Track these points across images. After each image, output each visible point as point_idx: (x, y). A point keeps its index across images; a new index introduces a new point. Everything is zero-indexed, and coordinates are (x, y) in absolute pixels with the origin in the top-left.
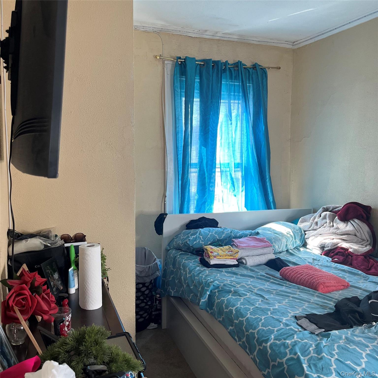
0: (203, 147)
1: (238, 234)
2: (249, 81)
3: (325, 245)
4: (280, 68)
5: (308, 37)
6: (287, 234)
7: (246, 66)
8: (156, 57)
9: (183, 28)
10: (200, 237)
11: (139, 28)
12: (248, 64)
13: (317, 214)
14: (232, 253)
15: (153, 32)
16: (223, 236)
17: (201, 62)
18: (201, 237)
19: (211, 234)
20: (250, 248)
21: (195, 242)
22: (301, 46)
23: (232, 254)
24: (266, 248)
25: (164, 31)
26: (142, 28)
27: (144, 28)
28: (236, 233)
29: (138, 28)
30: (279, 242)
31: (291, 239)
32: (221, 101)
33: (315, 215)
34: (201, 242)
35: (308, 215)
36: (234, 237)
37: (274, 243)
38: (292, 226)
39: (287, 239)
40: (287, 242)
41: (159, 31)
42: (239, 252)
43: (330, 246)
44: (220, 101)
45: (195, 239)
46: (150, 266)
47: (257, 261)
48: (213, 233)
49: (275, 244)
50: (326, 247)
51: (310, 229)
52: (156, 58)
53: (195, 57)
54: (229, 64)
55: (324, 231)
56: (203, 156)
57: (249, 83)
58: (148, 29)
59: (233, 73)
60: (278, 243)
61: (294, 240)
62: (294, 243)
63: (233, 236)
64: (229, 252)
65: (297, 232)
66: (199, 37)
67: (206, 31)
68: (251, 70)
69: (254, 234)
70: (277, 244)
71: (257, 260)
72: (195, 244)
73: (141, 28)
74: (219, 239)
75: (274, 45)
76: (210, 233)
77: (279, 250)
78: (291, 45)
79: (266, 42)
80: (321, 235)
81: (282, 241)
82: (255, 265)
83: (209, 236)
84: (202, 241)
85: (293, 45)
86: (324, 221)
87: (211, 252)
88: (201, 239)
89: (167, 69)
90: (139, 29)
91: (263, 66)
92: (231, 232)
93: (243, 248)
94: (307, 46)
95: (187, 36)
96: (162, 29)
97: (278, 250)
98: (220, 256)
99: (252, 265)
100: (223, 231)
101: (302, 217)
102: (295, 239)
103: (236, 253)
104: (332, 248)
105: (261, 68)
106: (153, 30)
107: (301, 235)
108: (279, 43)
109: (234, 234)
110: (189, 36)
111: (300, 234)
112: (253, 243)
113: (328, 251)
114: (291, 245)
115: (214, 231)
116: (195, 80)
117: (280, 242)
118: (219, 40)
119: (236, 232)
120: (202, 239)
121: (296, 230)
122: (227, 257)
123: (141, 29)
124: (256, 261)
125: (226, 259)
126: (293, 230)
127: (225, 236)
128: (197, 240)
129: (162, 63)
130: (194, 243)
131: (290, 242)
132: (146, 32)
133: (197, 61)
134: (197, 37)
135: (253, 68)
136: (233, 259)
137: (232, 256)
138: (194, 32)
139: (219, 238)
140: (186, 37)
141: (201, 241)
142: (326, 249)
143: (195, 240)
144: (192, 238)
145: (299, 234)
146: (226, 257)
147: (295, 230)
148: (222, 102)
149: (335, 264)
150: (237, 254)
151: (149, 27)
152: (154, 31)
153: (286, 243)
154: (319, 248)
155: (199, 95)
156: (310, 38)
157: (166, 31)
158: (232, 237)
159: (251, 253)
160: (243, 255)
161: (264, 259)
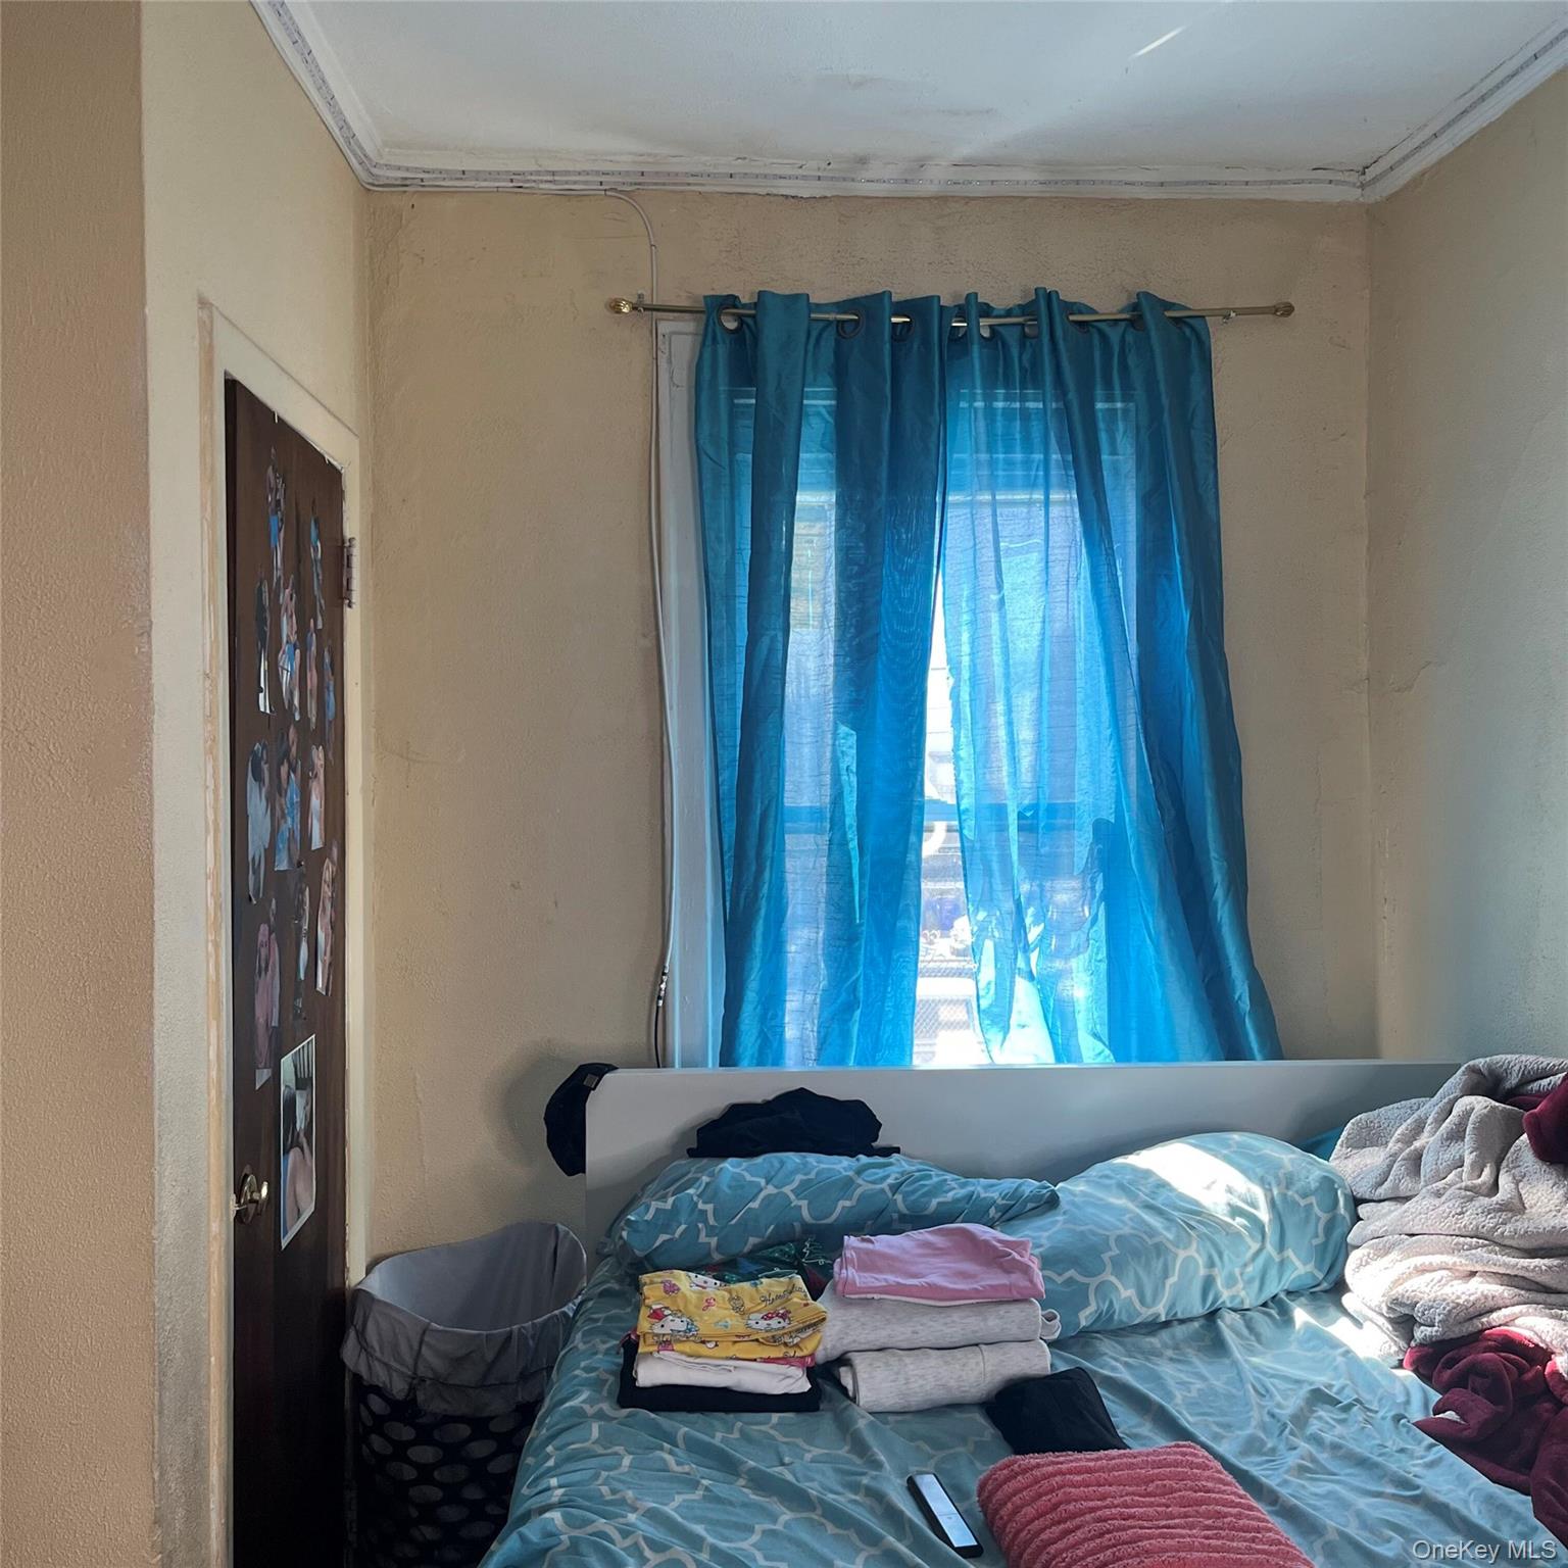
0: (843, 729)
1: (934, 1202)
2: (1108, 384)
3: (1413, 1309)
4: (1288, 310)
5: (1420, 129)
6: (1235, 1211)
7: (1093, 311)
8: (615, 307)
9: (745, 158)
10: (701, 1206)
11: (535, 181)
12: (1105, 300)
13: (1431, 1107)
14: (783, 1324)
15: (603, 193)
16: (839, 1209)
17: (845, 313)
18: (709, 1207)
19: (775, 1191)
20: (904, 1299)
21: (664, 1237)
22: (1401, 182)
23: (779, 1329)
24: (1002, 1309)
25: (656, 184)
26: (547, 181)
27: (556, 178)
28: (924, 1195)
29: (528, 181)
30: (1148, 1266)
31: (1255, 1246)
32: (950, 498)
33: (1421, 1112)
34: (703, 1238)
35: (1395, 1105)
36: (905, 1215)
37: (1109, 1268)
38: (1280, 1166)
39: (1215, 1245)
40: (1211, 1264)
41: (631, 184)
42: (827, 1323)
43: (1438, 1319)
44: (938, 499)
45: (666, 1220)
46: (511, 1332)
47: (921, 1386)
48: (787, 1190)
49: (1113, 1279)
50: (1422, 1325)
51: (1381, 1191)
52: (619, 312)
53: (807, 292)
54: (994, 309)
55: (1427, 1219)
56: (844, 772)
57: (1110, 398)
58: (575, 183)
59: (1015, 352)
60: (1142, 1273)
61: (1270, 1248)
62: (1273, 1272)
63: (899, 1212)
64: (767, 1317)
65: (1302, 1203)
66: (837, 196)
67: (863, 161)
68: (1114, 336)
69: (1030, 1206)
70: (1131, 1274)
71: (922, 1377)
72: (660, 1245)
73: (542, 181)
74: (813, 1224)
75: (1251, 196)
76: (771, 1190)
77: (1143, 1310)
78: (1354, 185)
79: (1203, 183)
80: (1414, 1238)
81: (1169, 1258)
82: (913, 1409)
83: (755, 1205)
84: (711, 1231)
85: (1363, 186)
86: (1455, 1150)
87: (655, 1311)
88: (706, 1221)
89: (670, 362)
90: (533, 184)
91: (1190, 309)
92: (895, 1188)
93: (869, 1296)
94: (1427, 175)
95: (775, 195)
96: (643, 174)
97: (1139, 1314)
98: (703, 1342)
99: (897, 1408)
100: (855, 1177)
101: (1359, 1116)
102: (1281, 1246)
103: (809, 1326)
104: (1453, 1336)
105: (1177, 320)
106: (601, 183)
107: (1330, 1227)
108: (1279, 182)
109: (913, 1198)
110: (786, 197)
111: (1324, 1217)
112: (937, 1272)
113: (1431, 1350)
114: (1250, 1281)
115: (799, 1178)
116: (805, 402)
117: (1158, 1265)
118: (943, 199)
119: (926, 1189)
120: (712, 1221)
121: (1297, 1192)
122: (745, 1349)
123: (542, 186)
124: (921, 1382)
125: (738, 1359)
126: (1275, 1192)
127: (852, 1207)
128: (675, 1224)
129: (648, 334)
130: (658, 1243)
131: (1245, 1265)
132: (567, 195)
133: (819, 307)
134: (825, 197)
135: (1131, 322)
136: (784, 1360)
137: (779, 1346)
138: (801, 172)
139: (814, 1218)
140: (772, 199)
141: (703, 1234)
142: (1420, 1333)
143: (666, 1227)
144: (652, 1211)
145: (1319, 1219)
146: (737, 1345)
147: (1290, 1193)
148: (957, 505)
149: (1431, 1446)
150: (810, 1331)
151: (579, 174)
152: (605, 190)
153: (1202, 1272)
154: (1390, 1320)
155: (834, 472)
156: (1428, 132)
157: (664, 184)
158: (895, 1216)
159: (903, 1333)
160: (854, 1341)
161: (978, 1374)
